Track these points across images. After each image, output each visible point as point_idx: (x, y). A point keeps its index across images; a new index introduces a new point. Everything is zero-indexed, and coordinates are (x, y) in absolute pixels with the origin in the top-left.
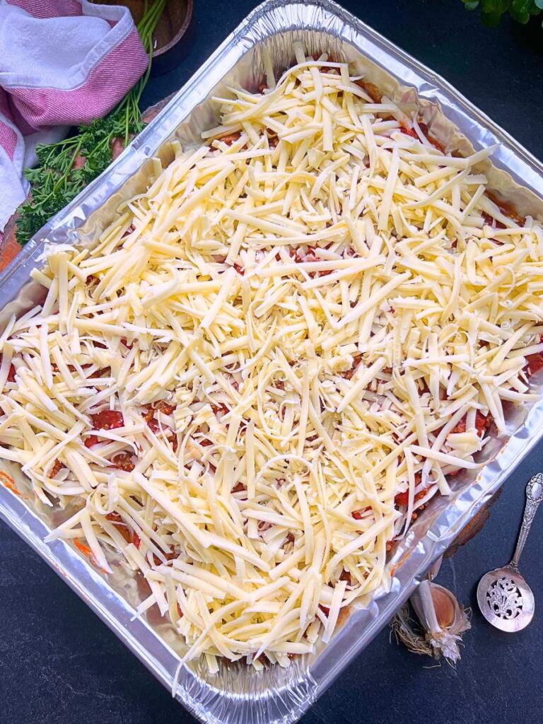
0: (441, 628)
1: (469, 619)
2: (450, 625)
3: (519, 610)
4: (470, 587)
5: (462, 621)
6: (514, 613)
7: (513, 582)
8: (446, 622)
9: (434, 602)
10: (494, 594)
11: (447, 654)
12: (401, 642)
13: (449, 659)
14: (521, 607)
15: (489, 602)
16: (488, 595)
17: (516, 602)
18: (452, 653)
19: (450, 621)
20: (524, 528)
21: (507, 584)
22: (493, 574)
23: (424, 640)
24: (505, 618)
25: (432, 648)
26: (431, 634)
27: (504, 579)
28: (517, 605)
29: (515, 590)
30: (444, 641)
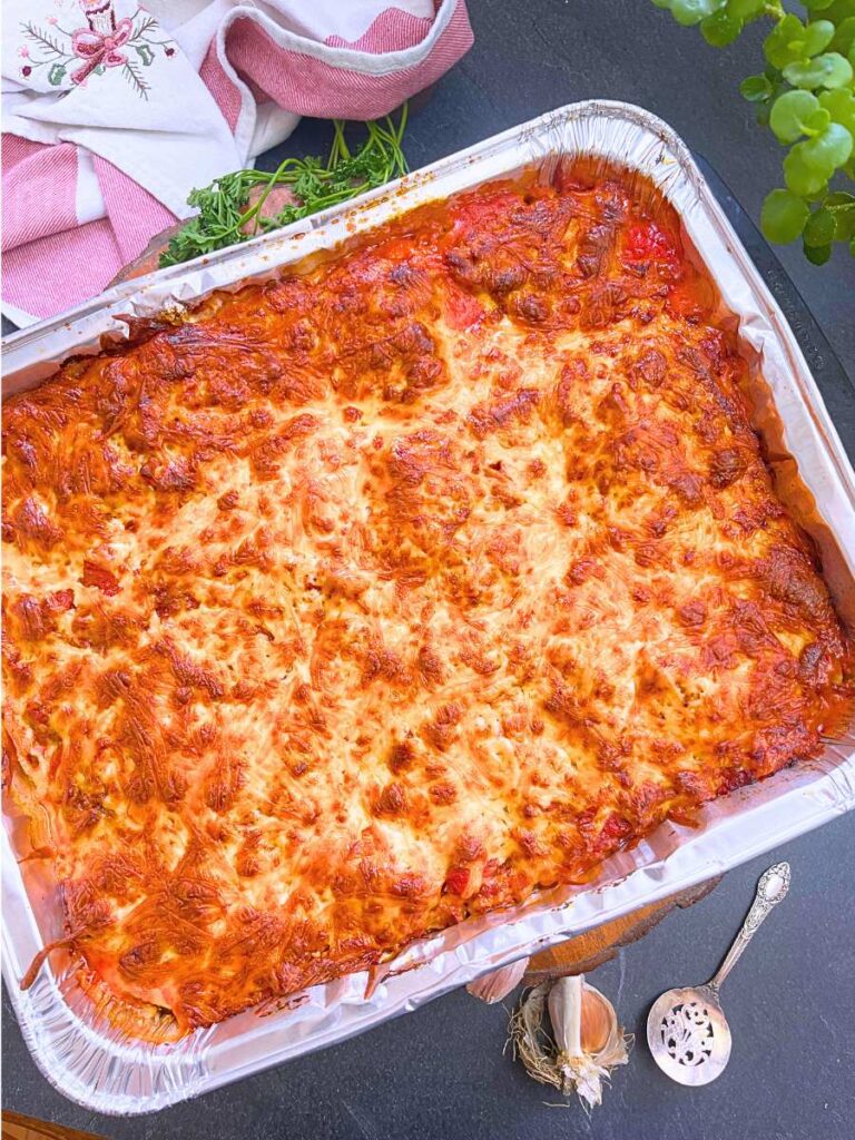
0: (584, 1053)
1: (627, 1050)
2: (598, 1051)
3: (705, 1056)
4: (641, 1005)
5: (616, 1050)
6: (696, 1058)
7: (706, 1013)
8: (593, 1045)
9: (583, 1012)
10: (673, 1022)
11: (582, 1090)
12: (520, 1060)
13: (583, 1097)
14: (708, 1052)
15: (663, 1032)
16: (665, 1022)
17: (703, 1043)
18: (591, 1092)
19: (599, 1046)
20: (741, 937)
21: (696, 1014)
22: (679, 994)
23: (555, 1063)
24: (681, 1062)
25: (563, 1076)
26: (566, 1057)
27: (693, 1005)
28: (705, 1048)
29: (706, 1025)
30: (583, 1071)
